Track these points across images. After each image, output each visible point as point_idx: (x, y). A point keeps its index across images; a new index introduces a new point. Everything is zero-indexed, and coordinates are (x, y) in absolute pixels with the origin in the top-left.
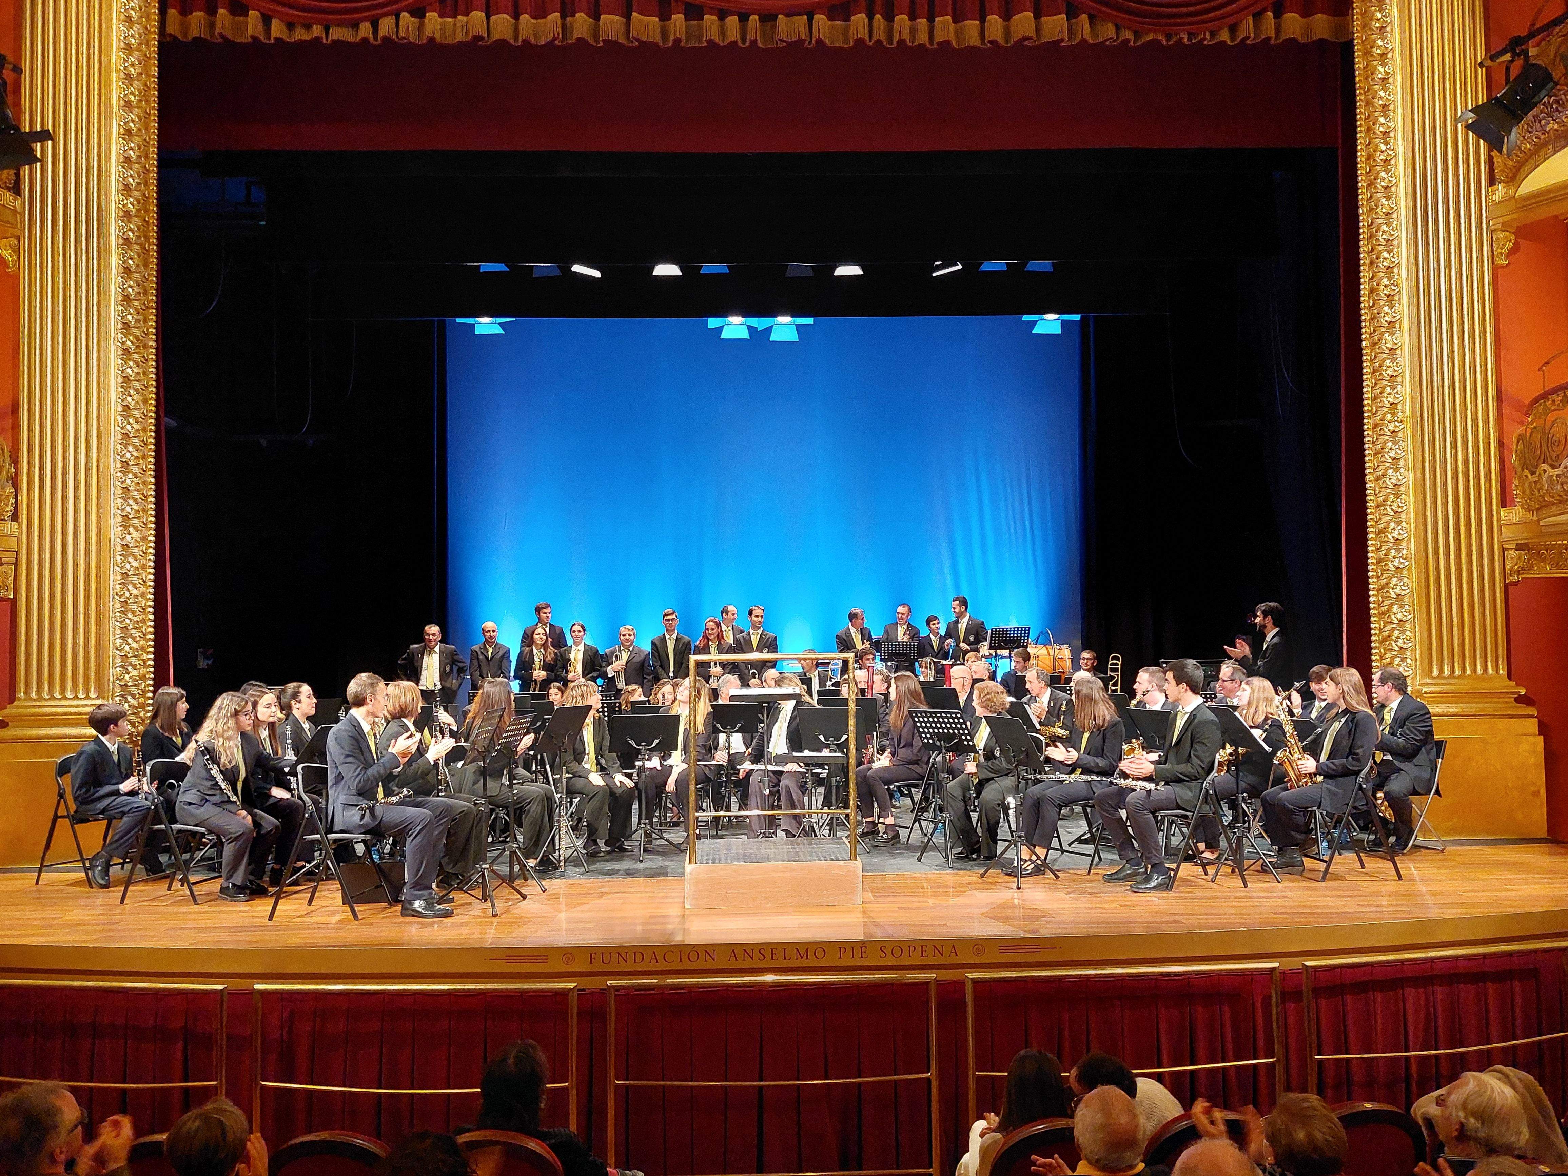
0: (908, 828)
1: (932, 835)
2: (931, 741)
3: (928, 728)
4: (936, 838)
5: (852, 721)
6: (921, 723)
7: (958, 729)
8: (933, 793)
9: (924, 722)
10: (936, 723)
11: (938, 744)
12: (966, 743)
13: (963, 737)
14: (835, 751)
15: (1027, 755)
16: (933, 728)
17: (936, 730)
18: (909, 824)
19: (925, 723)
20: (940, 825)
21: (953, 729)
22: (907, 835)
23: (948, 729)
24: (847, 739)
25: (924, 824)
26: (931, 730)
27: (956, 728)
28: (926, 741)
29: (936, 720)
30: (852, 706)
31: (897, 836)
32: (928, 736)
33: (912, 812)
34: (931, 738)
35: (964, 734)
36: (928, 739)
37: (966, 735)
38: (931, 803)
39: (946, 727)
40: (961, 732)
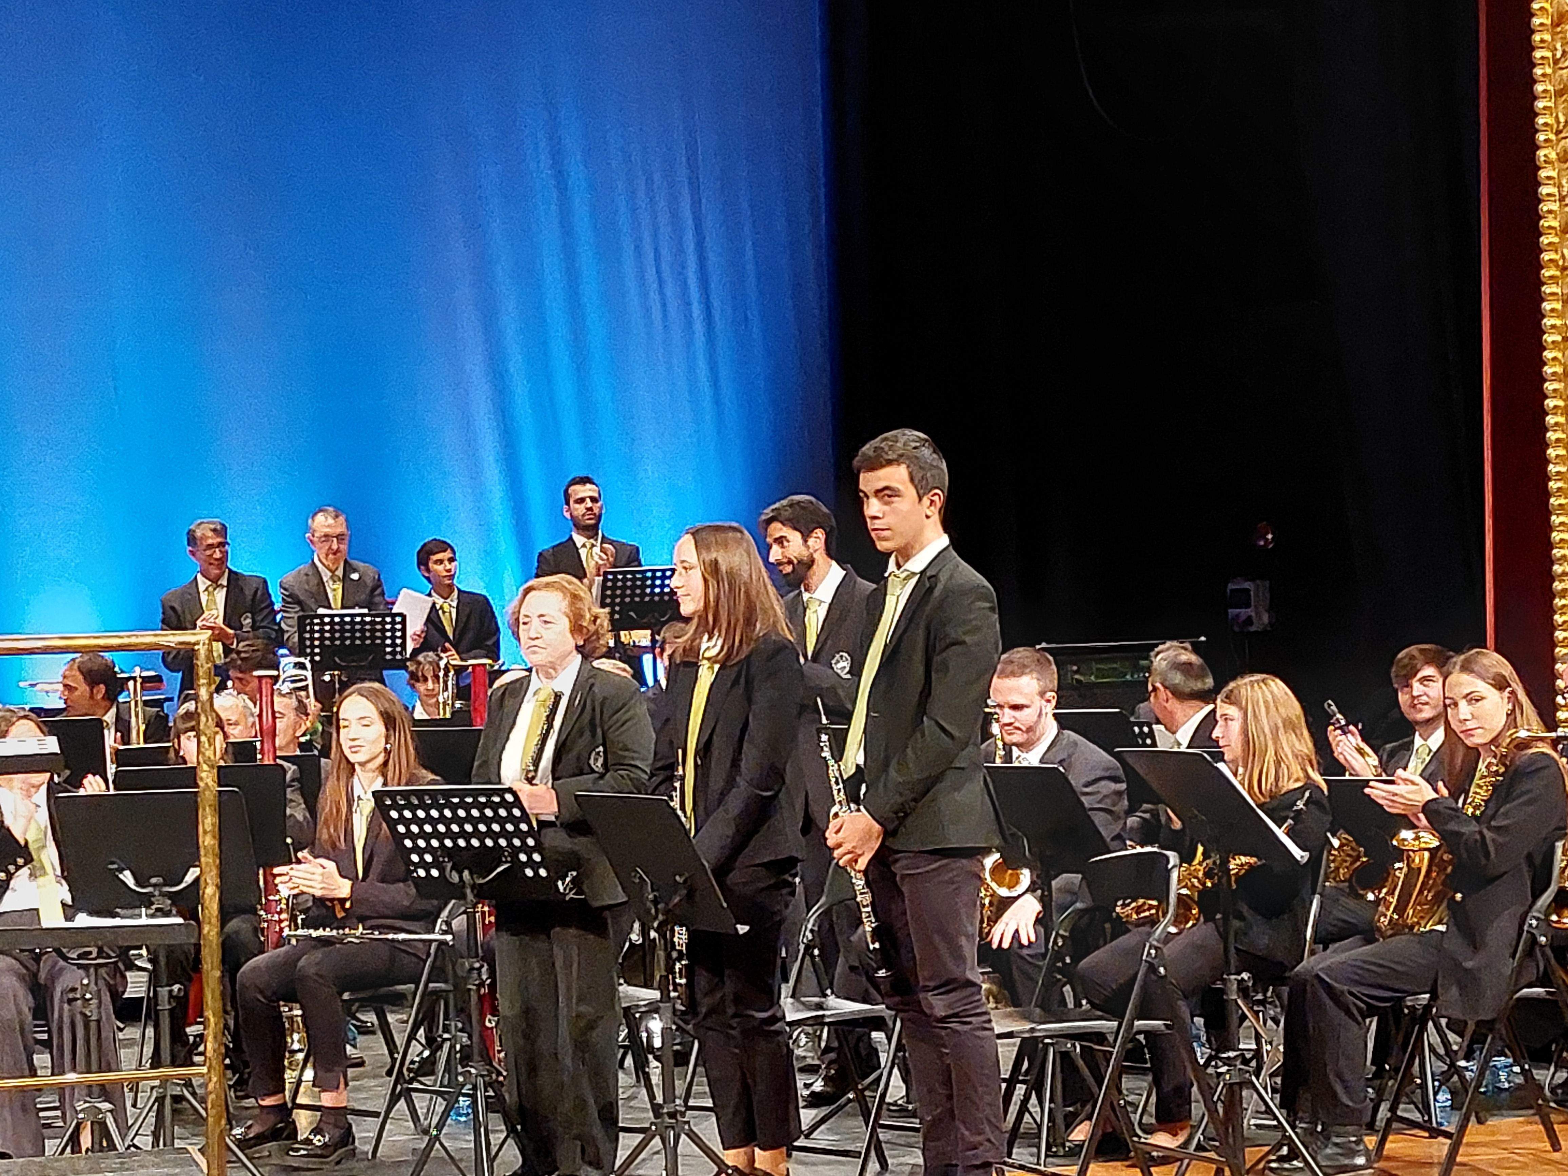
0: (376, 1115)
1: (440, 1126)
2: (435, 873)
3: (427, 837)
4: (450, 1136)
5: (208, 821)
6: (407, 823)
7: (508, 836)
8: (446, 1018)
9: (415, 820)
10: (447, 822)
11: (455, 878)
12: (529, 873)
13: (523, 857)
14: (167, 914)
15: (690, 896)
16: (440, 837)
17: (448, 843)
18: (380, 1106)
19: (420, 823)
20: (463, 1102)
21: (495, 836)
22: (373, 1135)
23: (481, 837)
24: (197, 880)
25: (421, 1102)
26: (435, 843)
27: (504, 833)
28: (422, 873)
29: (448, 813)
30: (207, 778)
31: (347, 1137)
32: (428, 858)
33: (389, 1073)
34: (436, 864)
35: (525, 848)
36: (427, 867)
37: (529, 851)
38: (440, 1047)
39: (476, 833)
40: (517, 842)
